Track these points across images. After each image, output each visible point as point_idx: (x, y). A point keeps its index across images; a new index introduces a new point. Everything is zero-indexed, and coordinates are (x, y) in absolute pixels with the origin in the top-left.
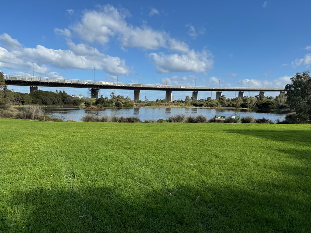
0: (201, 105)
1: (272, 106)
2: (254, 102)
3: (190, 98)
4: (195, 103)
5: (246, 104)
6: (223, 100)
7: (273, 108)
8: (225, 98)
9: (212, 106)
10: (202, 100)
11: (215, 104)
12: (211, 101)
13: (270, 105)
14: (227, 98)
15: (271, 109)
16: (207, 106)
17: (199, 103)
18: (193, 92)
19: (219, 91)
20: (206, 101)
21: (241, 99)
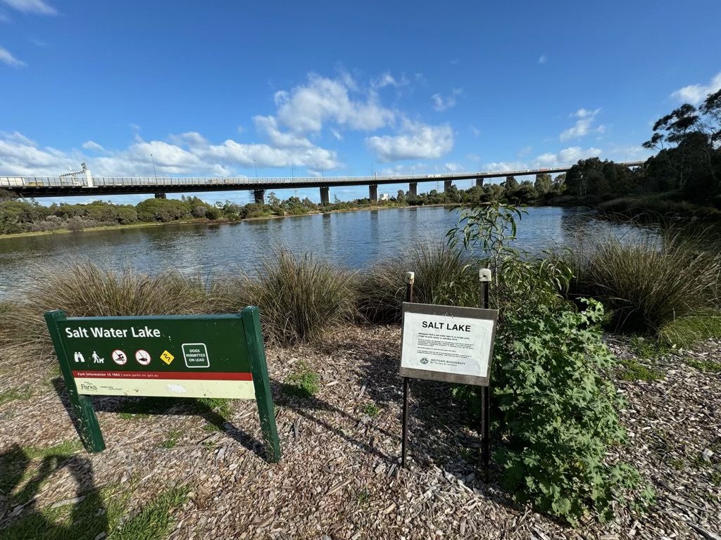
0: (420, 203)
1: (531, 195)
2: (501, 191)
3: (405, 193)
4: (412, 200)
5: (489, 195)
6: (454, 193)
7: (533, 199)
8: (456, 189)
9: (436, 202)
10: (423, 195)
11: (441, 199)
12: (436, 196)
13: (528, 194)
14: (459, 189)
15: (529, 199)
16: (429, 203)
17: (418, 200)
18: (410, 185)
19: (448, 180)
20: (428, 196)
21: (480, 189)
